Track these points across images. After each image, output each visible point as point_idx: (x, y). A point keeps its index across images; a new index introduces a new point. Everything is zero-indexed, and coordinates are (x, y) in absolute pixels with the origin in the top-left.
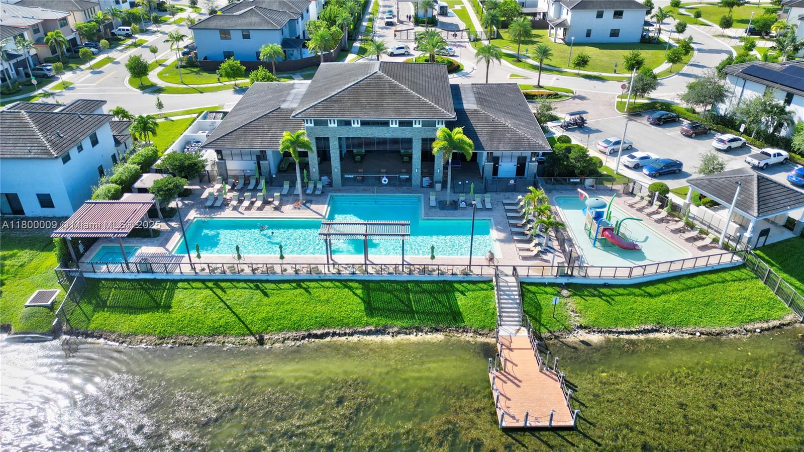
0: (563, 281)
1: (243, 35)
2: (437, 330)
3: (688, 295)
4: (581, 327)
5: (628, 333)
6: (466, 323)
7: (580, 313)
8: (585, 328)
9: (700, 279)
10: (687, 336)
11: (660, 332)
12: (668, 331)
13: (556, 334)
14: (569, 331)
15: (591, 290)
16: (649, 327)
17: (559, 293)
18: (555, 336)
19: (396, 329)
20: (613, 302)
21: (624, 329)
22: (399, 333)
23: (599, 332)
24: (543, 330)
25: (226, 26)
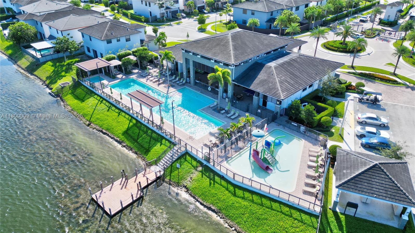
0: (205, 163)
1: (252, 13)
2: (136, 154)
3: (255, 208)
4: (185, 187)
5: (201, 204)
6: (147, 157)
7: (193, 181)
8: (187, 188)
9: (275, 205)
10: (226, 225)
11: (217, 214)
12: (220, 217)
13: (171, 183)
14: (178, 185)
15: (212, 174)
16: (213, 208)
17: (197, 167)
18: (170, 183)
19: (125, 145)
20: (212, 185)
21: (200, 200)
22: (124, 146)
23: (190, 194)
24: (168, 178)
25: (246, 8)
